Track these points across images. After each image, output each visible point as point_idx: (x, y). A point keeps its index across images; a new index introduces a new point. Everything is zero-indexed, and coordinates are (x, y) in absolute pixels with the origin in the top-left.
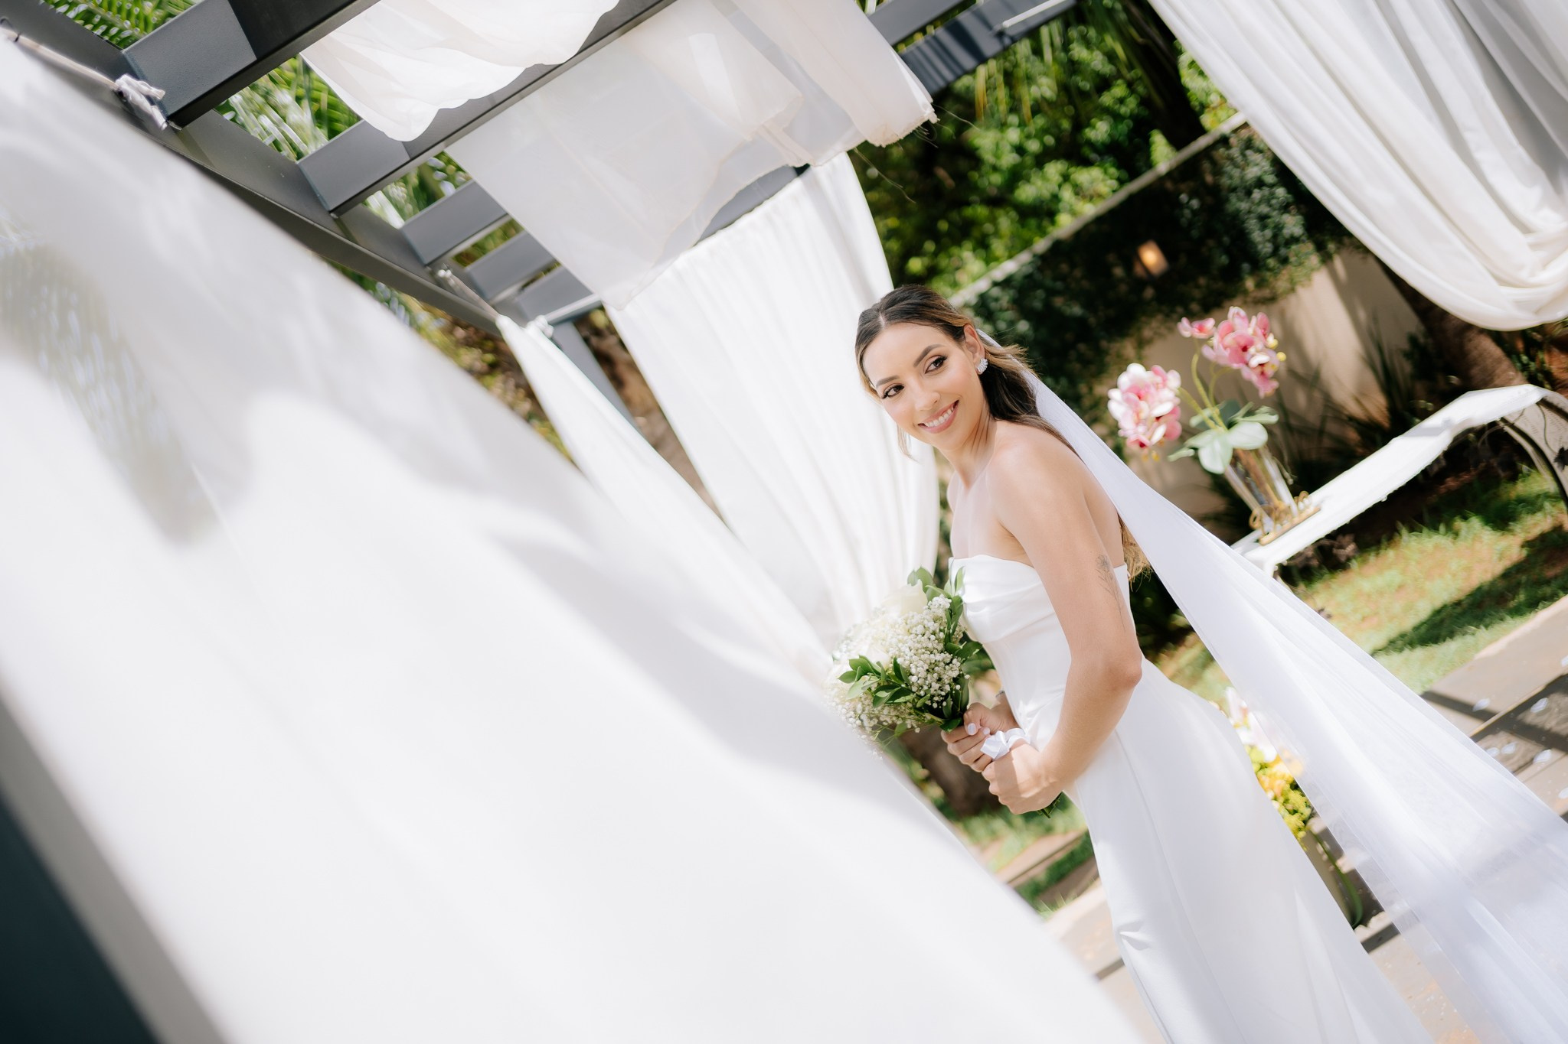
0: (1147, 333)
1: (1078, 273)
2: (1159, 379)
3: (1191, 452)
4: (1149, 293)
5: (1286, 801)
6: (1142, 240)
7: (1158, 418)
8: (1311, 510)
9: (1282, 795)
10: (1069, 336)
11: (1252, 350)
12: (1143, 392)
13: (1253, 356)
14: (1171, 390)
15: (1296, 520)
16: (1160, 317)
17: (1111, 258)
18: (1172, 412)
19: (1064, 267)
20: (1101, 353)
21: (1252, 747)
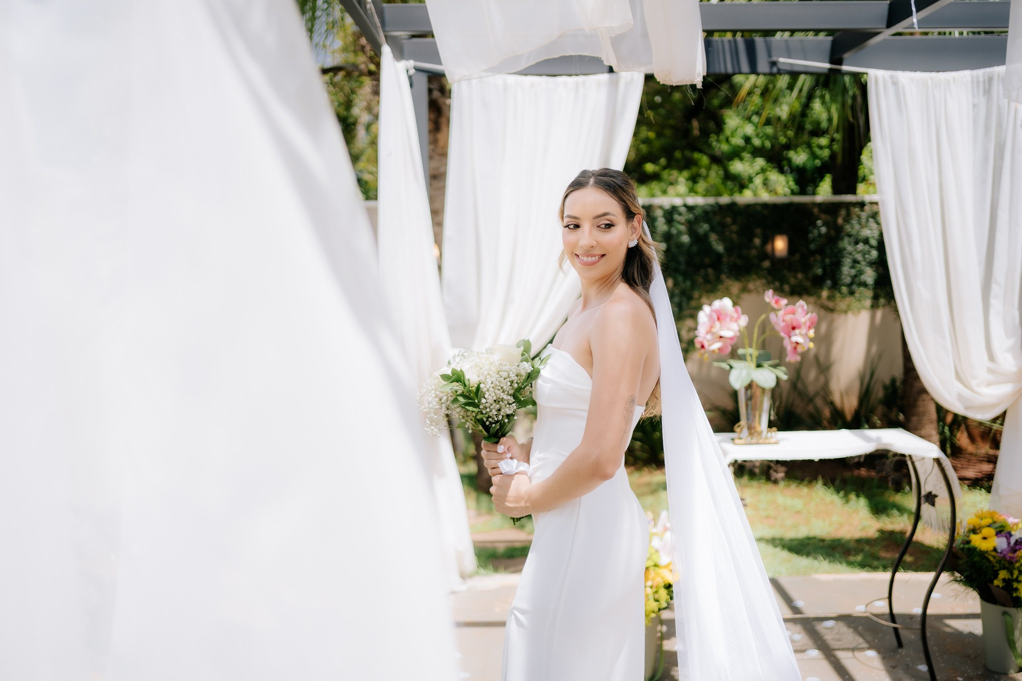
0: (751, 286)
1: (734, 228)
2: (735, 315)
3: (728, 367)
4: (766, 264)
5: (656, 592)
6: (781, 232)
7: (721, 337)
8: (773, 440)
9: (656, 587)
10: (707, 261)
11: (797, 331)
12: (722, 317)
13: (796, 335)
14: (739, 326)
15: (761, 441)
16: (764, 281)
17: (758, 231)
18: (731, 339)
19: (729, 220)
20: (719, 280)
21: (657, 551)
